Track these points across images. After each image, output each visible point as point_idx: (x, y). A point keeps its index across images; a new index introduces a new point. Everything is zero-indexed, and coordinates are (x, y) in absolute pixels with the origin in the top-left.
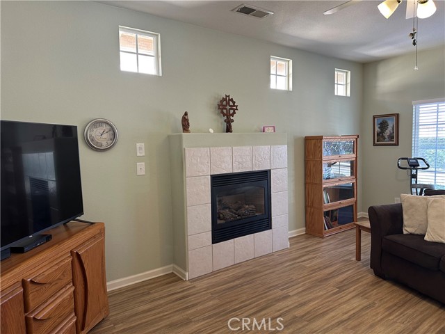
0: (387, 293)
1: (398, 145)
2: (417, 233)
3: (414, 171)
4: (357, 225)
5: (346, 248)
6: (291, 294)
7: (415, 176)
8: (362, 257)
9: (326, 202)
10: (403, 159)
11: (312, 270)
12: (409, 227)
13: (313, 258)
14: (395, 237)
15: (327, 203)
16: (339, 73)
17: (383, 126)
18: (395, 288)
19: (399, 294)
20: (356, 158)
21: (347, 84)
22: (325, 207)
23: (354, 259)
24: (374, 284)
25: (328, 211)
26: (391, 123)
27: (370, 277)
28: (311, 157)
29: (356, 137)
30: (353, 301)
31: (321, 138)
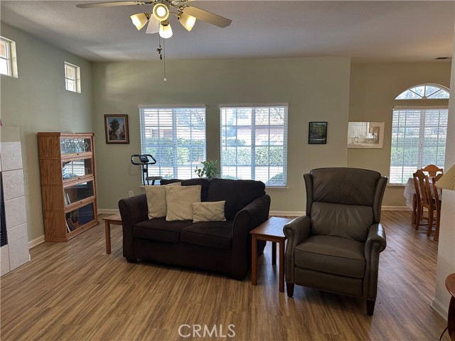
0: (142, 273)
1: (129, 143)
2: (159, 216)
3: (145, 166)
4: (106, 220)
5: (94, 245)
6: (51, 306)
7: (146, 171)
8: (112, 250)
9: (66, 203)
10: (135, 156)
11: (66, 276)
12: (152, 213)
13: (64, 263)
14: (143, 223)
15: (69, 205)
16: (69, 67)
17: (115, 125)
18: (147, 267)
19: (151, 271)
20: (93, 156)
21: (76, 80)
22: (67, 209)
23: (105, 253)
24: (128, 270)
25: (69, 213)
26: (122, 123)
27: (124, 265)
28: (47, 156)
29: (92, 135)
30: (116, 290)
31: (58, 135)
